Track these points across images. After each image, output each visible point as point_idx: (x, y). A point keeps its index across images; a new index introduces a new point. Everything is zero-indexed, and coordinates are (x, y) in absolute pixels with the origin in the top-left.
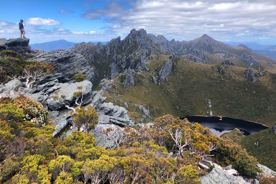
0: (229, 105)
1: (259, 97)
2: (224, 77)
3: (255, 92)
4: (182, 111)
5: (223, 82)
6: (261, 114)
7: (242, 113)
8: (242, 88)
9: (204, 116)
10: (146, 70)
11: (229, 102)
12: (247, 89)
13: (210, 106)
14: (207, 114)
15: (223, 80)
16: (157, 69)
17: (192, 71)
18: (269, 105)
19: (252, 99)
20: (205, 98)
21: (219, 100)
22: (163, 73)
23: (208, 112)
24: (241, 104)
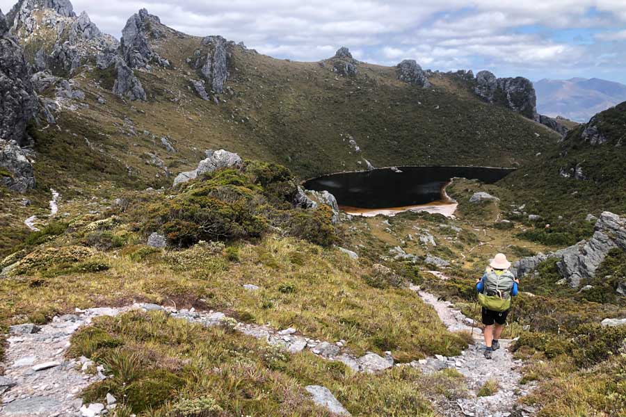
0: (395, 140)
1: (450, 115)
2: (360, 83)
3: (438, 107)
4: (305, 166)
5: (362, 93)
6: (469, 149)
7: (432, 151)
8: (408, 101)
9: (356, 171)
10: (162, 65)
11: (395, 135)
12: (420, 103)
13: (358, 148)
14: (359, 166)
15: (360, 89)
16: (193, 62)
17: (277, 72)
18: (476, 129)
19: (438, 121)
20: (338, 133)
21: (371, 132)
22: (215, 71)
23: (360, 162)
24: (421, 135)
